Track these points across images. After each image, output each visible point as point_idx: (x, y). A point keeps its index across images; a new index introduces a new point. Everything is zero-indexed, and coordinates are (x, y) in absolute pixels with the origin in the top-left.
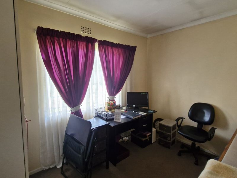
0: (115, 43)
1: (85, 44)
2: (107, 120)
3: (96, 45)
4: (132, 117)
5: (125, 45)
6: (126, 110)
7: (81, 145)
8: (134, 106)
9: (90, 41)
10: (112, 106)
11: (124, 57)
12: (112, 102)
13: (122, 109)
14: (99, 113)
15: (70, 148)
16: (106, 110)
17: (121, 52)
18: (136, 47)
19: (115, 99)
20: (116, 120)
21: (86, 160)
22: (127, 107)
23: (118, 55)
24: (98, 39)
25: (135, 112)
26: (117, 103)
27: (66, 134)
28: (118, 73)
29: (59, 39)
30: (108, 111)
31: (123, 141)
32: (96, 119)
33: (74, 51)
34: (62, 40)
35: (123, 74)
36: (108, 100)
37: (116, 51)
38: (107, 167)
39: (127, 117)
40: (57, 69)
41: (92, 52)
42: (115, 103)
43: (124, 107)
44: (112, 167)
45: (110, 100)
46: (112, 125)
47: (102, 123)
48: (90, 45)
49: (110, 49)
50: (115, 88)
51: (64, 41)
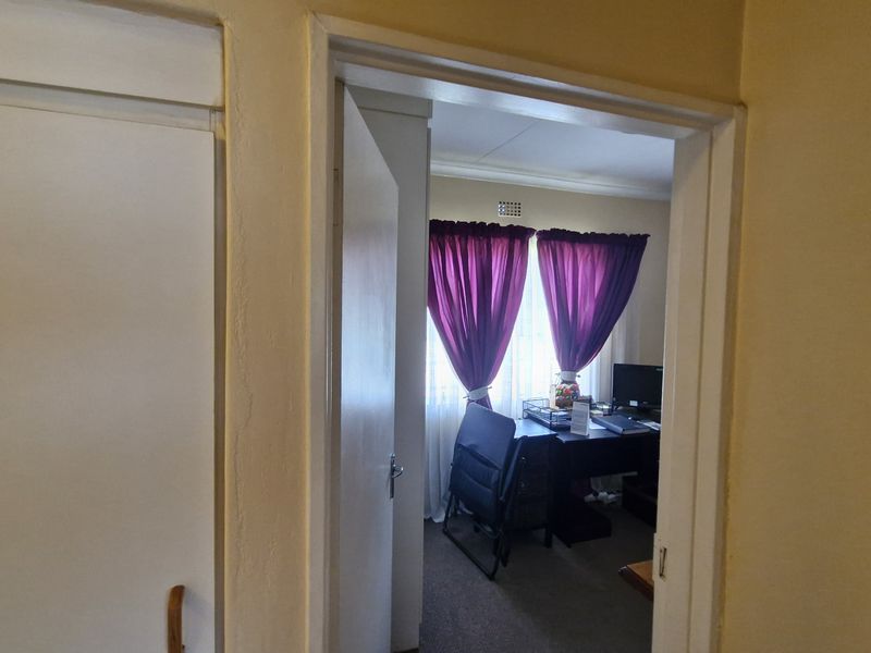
0: (582, 233)
1: (506, 241)
2: (551, 427)
3: (533, 242)
4: (620, 429)
5: (613, 234)
6: (610, 413)
7: (491, 469)
8: (634, 403)
9: (519, 235)
10: (568, 398)
11: (606, 267)
12: (569, 387)
13: (596, 408)
14: (535, 409)
15: (467, 476)
16: (553, 405)
17: (599, 253)
18: (646, 236)
19: (577, 379)
20: (574, 429)
21: (501, 499)
22: (613, 404)
23: (589, 263)
24: (538, 228)
25: (635, 419)
26: (584, 392)
27: (458, 446)
28: (587, 311)
29: (454, 239)
30: (557, 408)
31: (599, 502)
32: (524, 424)
33: (481, 260)
34: (460, 239)
35: (603, 314)
36: (557, 380)
37: (583, 253)
38: (548, 544)
39: (608, 429)
40: (445, 302)
41: (522, 262)
42: (576, 389)
43: (604, 403)
44: (559, 547)
45: (564, 382)
46: (563, 438)
47: (539, 431)
48: (517, 243)
49: (567, 249)
50: (577, 350)
51: (463, 242)
